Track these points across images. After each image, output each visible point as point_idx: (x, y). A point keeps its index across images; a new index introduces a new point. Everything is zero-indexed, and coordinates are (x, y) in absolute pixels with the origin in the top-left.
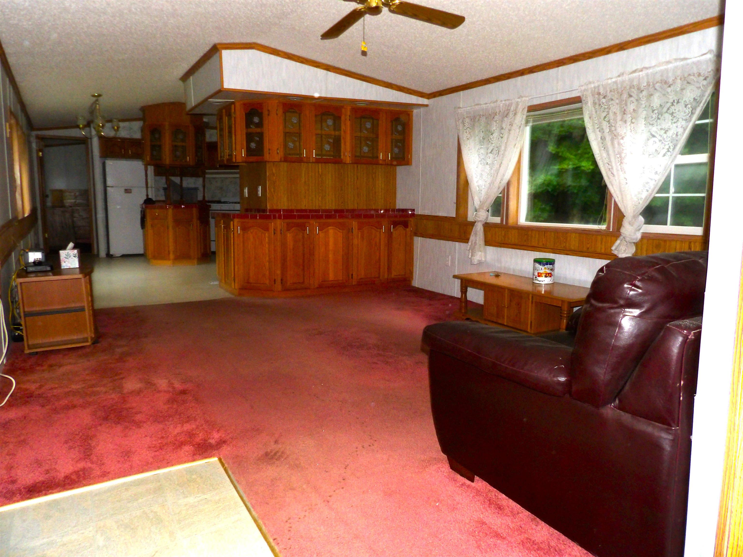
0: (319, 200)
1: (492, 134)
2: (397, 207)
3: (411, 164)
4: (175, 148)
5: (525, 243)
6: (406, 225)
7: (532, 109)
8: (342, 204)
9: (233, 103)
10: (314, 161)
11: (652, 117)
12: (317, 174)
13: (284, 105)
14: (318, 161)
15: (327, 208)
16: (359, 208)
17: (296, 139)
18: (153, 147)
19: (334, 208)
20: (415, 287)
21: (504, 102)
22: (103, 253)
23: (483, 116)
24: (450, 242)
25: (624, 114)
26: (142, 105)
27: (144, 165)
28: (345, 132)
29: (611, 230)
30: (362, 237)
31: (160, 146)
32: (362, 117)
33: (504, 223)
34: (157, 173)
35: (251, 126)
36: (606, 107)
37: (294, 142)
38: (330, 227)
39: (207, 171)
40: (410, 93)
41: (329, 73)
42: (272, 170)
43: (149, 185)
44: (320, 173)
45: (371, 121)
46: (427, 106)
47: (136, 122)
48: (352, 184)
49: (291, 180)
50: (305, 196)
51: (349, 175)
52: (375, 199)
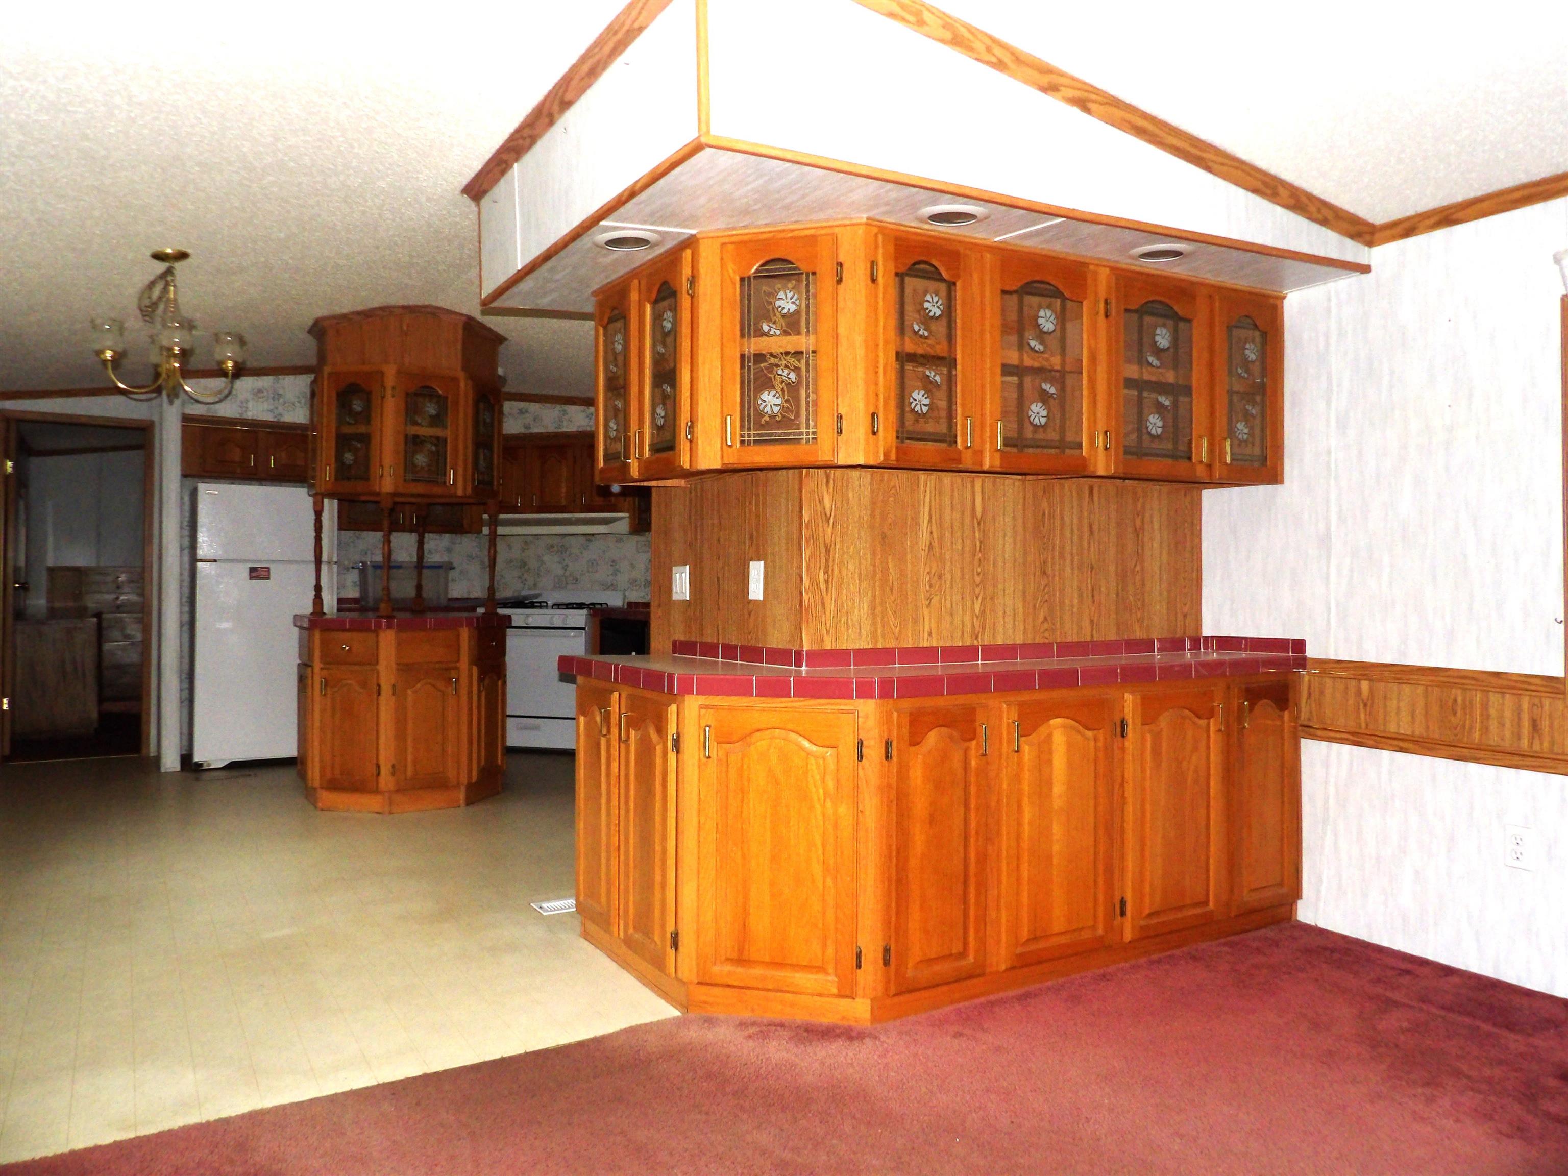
0: (973, 610)
2: (1207, 631)
3: (1281, 481)
4: (414, 443)
6: (1280, 699)
8: (1046, 626)
9: (690, 243)
10: (996, 464)
12: (967, 520)
13: (901, 245)
14: (1006, 467)
16: (1096, 638)
17: (938, 379)
18: (343, 441)
19: (1019, 640)
22: (171, 761)
26: (320, 312)
27: (314, 496)
30: (1157, 749)
31: (366, 439)
32: (1144, 310)
34: (346, 523)
35: (766, 328)
38: (1054, 723)
39: (502, 516)
40: (1324, 222)
42: (821, 501)
43: (325, 557)
44: (979, 514)
45: (1170, 323)
46: (1365, 269)
47: (292, 377)
48: (1075, 551)
49: (884, 537)
50: (930, 599)
51: (1067, 520)
52: (1143, 605)
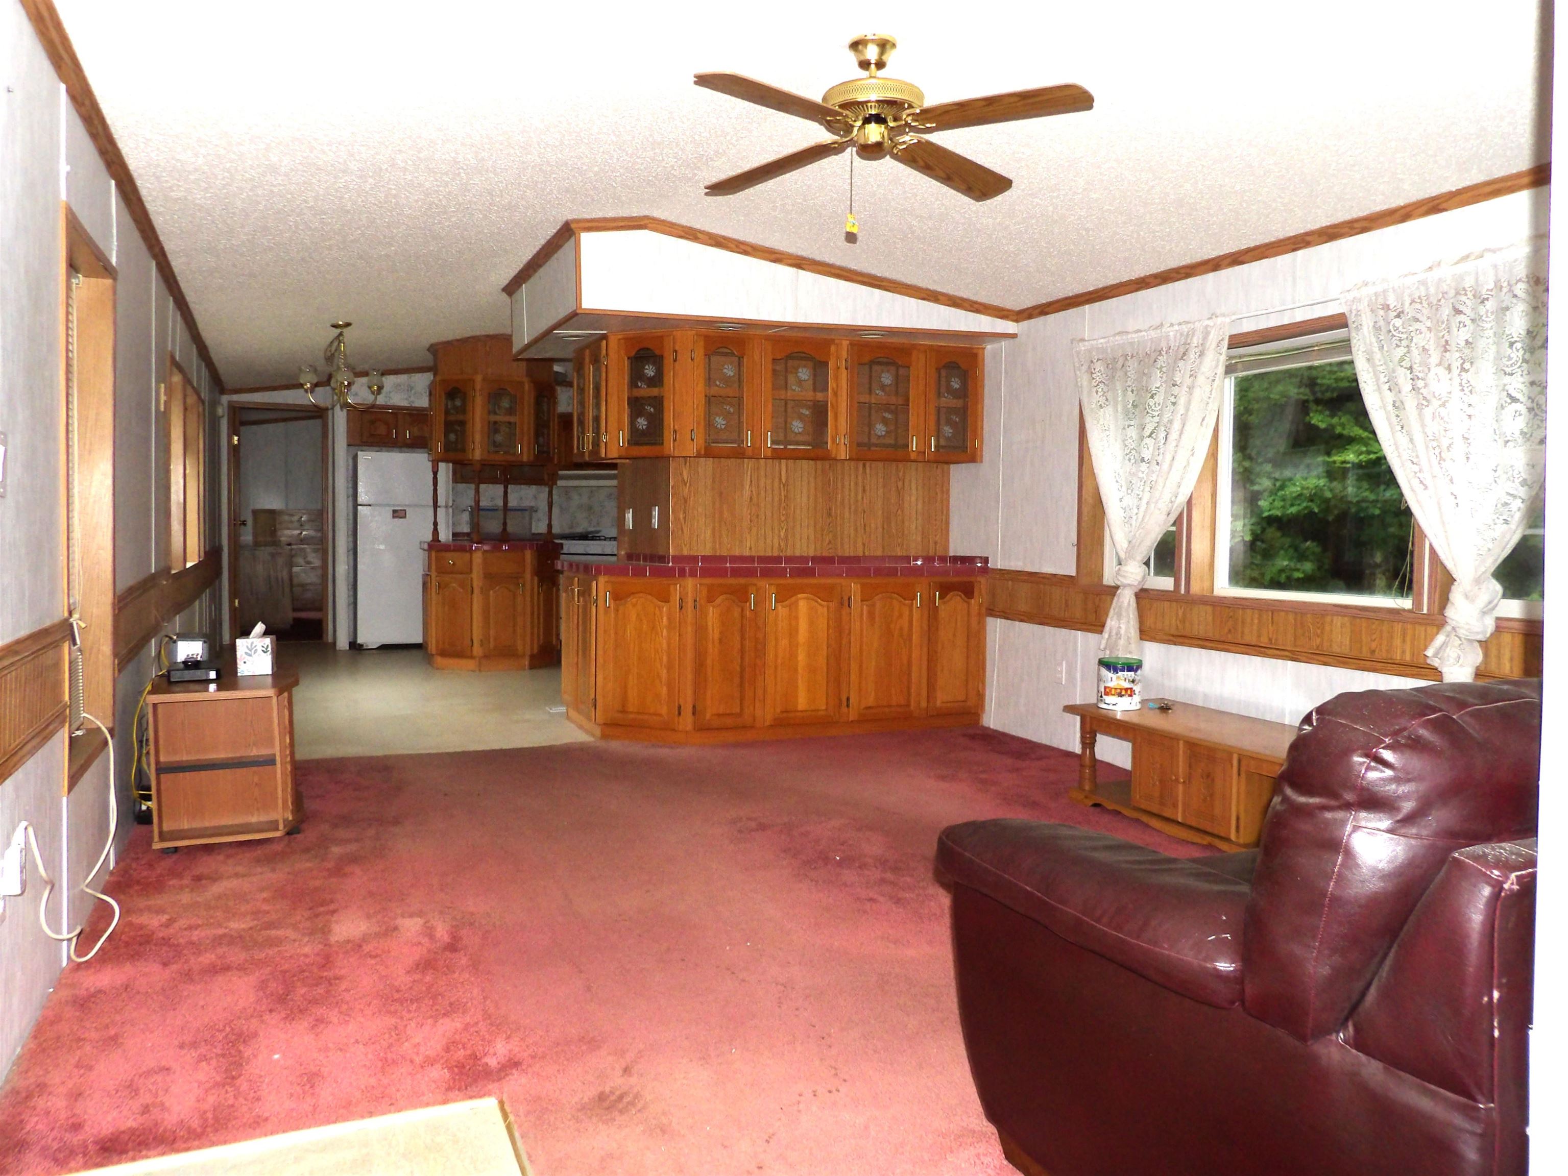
0: (779, 536)
1: (1152, 397)
2: (952, 553)
3: (982, 462)
4: (494, 428)
5: (1230, 638)
6: (968, 591)
7: (1236, 342)
8: (830, 546)
9: (604, 337)
10: (769, 454)
11: (1510, 358)
12: (776, 483)
13: (707, 339)
14: (777, 456)
15: (798, 553)
16: (867, 554)
17: (732, 410)
18: (449, 426)
19: (811, 553)
20: (988, 728)
21: (1176, 327)
22: (343, 643)
23: (1132, 357)
24: (1064, 631)
25: (1446, 351)
26: (434, 340)
27: (433, 461)
28: (835, 394)
29: (1425, 611)
30: (871, 615)
31: (462, 423)
32: (872, 363)
33: (1183, 592)
34: (458, 477)
35: (640, 384)
36: (1404, 336)
37: (727, 416)
38: (800, 596)
39: (560, 472)
40: (977, 311)
41: (801, 271)
42: (681, 474)
43: (441, 501)
44: (784, 480)
45: (893, 369)
46: (1014, 336)
47: (419, 375)
48: (852, 502)
49: (721, 494)
50: (750, 529)
51: (847, 483)
52: (903, 534)
